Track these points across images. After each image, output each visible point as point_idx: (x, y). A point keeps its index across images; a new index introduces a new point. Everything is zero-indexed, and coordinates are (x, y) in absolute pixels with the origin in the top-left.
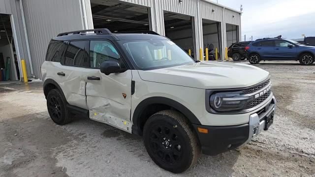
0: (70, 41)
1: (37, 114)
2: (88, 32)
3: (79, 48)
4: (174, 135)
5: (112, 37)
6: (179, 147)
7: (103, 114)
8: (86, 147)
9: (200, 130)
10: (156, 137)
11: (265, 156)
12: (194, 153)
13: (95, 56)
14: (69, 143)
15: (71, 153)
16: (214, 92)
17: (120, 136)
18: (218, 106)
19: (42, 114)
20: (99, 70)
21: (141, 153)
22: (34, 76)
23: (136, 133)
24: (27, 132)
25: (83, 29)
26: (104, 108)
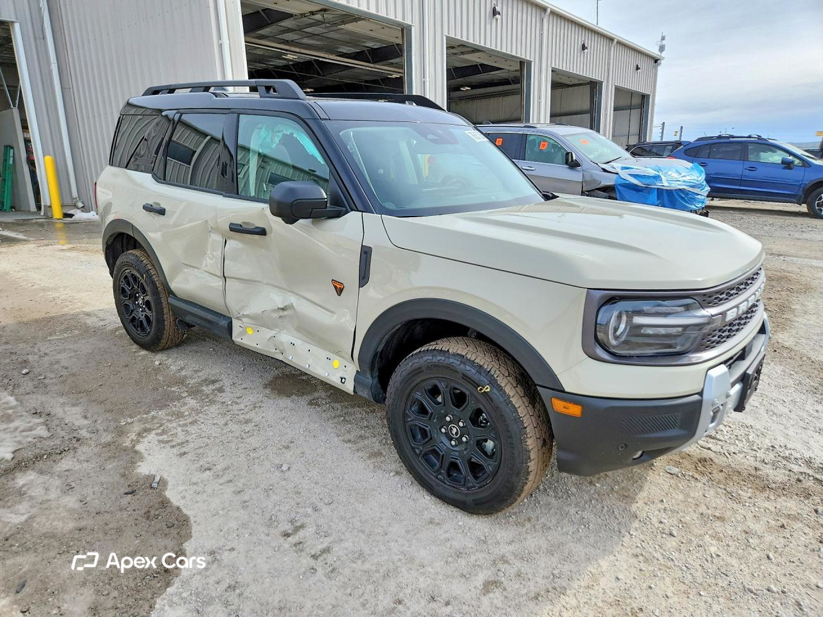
0: (181, 112)
1: (88, 314)
2: (231, 89)
3: (205, 135)
4: (479, 412)
5: (308, 109)
6: (490, 445)
7: (273, 333)
8: (221, 421)
9: (559, 405)
10: (423, 410)
11: (721, 476)
12: (532, 466)
13: (253, 163)
14: (175, 406)
15: (181, 437)
16: (613, 298)
17: (316, 395)
18: (616, 338)
19: (101, 315)
20: (266, 206)
21: (377, 446)
22: (80, 205)
23: (365, 393)
24: (56, 366)
25: (219, 79)
26: (276, 315)
